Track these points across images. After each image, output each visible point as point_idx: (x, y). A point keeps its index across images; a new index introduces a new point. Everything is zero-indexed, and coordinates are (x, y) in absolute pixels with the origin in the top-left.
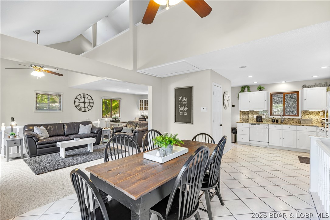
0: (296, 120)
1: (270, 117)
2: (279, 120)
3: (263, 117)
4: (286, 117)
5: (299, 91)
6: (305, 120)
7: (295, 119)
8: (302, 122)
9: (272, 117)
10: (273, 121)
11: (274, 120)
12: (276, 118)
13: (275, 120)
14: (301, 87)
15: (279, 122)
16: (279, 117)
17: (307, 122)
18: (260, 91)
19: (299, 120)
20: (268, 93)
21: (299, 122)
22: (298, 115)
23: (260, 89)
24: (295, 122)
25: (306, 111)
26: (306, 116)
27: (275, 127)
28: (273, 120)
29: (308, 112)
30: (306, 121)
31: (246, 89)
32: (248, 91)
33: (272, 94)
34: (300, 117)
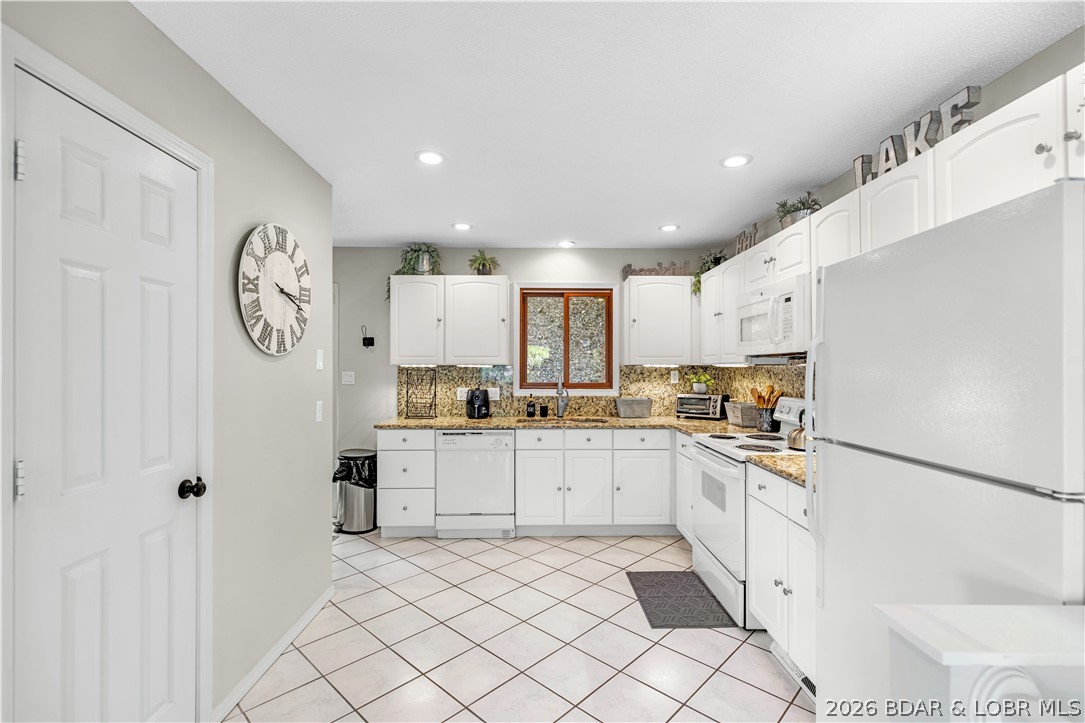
0: (603, 403)
1: (519, 393)
2: (551, 406)
3: (494, 394)
4: (573, 393)
5: (611, 290)
6: (630, 403)
7: (599, 398)
8: (622, 410)
9: (526, 393)
10: (531, 410)
11: (534, 406)
12: (538, 398)
13: (538, 408)
14: (618, 275)
15: (550, 412)
16: (552, 393)
17: (638, 410)
18: (480, 272)
19: (613, 404)
20: (512, 286)
21: (614, 411)
22: (609, 385)
23: (484, 264)
24: (600, 410)
25: (632, 368)
26: (633, 388)
27: (539, 440)
28: (528, 406)
29: (639, 371)
30: (636, 407)
31: (425, 264)
32: (435, 270)
33: (525, 295)
34: (613, 393)
